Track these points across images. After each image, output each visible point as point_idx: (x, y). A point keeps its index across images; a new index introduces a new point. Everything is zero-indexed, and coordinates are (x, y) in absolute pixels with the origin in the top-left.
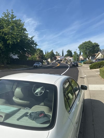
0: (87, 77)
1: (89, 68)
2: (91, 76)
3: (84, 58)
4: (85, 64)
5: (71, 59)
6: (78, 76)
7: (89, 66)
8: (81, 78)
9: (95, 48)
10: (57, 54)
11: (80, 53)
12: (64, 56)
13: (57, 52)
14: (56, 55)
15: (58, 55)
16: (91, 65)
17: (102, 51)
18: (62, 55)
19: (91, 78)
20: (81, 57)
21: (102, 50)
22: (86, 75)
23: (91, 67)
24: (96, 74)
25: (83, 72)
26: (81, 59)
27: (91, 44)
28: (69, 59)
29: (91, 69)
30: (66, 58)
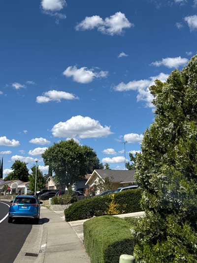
0: (48, 251)
1: (64, 217)
3: (57, 186)
4: (56, 204)
5: (24, 188)
6: (22, 247)
7: (63, 212)
8: (27, 254)
9: (86, 162)
16: (70, 208)
17: (105, 167)
19: (58, 254)
20: (51, 184)
21: (103, 165)
22: (44, 245)
23: (68, 215)
24: (77, 238)
25: (42, 231)
26: (50, 187)
27: (76, 148)
28: (19, 187)
29: (67, 221)
30: (9, 185)
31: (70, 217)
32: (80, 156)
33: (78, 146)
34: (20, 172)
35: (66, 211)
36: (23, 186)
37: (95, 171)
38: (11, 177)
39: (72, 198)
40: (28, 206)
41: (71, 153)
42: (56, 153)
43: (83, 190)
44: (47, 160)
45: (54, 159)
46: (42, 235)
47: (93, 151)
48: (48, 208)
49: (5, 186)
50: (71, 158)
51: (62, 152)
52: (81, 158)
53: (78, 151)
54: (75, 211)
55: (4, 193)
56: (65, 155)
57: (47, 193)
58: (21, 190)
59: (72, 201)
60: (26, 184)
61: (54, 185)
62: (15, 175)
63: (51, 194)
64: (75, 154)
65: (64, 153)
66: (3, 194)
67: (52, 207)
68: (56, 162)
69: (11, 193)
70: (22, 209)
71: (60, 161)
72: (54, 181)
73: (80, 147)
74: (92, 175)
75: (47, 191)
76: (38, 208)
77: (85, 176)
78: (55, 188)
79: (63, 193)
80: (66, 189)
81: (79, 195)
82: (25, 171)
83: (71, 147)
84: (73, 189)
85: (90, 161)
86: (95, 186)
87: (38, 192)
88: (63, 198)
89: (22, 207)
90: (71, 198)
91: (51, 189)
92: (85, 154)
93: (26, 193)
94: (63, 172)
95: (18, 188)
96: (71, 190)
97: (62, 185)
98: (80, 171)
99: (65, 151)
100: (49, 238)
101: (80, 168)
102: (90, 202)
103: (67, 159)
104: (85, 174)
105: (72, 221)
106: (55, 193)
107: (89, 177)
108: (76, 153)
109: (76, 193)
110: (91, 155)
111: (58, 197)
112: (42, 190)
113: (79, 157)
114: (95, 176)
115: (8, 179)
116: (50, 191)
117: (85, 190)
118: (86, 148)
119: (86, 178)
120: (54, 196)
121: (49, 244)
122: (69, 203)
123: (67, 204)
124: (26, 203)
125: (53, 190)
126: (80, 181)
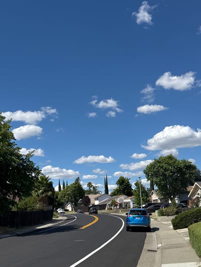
0: (163, 248)
1: (172, 227)
2: (170, 247)
3: (161, 199)
4: (162, 215)
5: (129, 202)
6: (143, 245)
7: (171, 222)
8: (148, 250)
9: (186, 175)
10: (92, 189)
11: (152, 185)
12: (109, 193)
13: (90, 185)
14: (90, 192)
15: (95, 191)
16: (176, 218)
18: (103, 193)
19: (172, 250)
20: (154, 197)
22: (160, 245)
23: (175, 224)
24: (185, 240)
25: (156, 237)
26: (154, 200)
27: (175, 162)
28: (124, 201)
29: (175, 229)
30: (115, 199)
31: (176, 226)
32: (180, 170)
33: (176, 160)
34: (124, 187)
35: (173, 221)
36: (128, 200)
37: (196, 183)
38: (116, 193)
39: (177, 210)
40: (141, 217)
41: (170, 167)
42: (157, 169)
43: (186, 202)
44: (149, 176)
45: (156, 174)
46: (156, 240)
47: (192, 164)
48: (156, 219)
49: (113, 201)
50: (172, 172)
51: (162, 167)
52: (181, 172)
53: (177, 166)
54: (181, 220)
55: (113, 207)
56: (166, 170)
57: (152, 206)
58: (127, 204)
59: (177, 213)
60: (131, 199)
61: (157, 198)
62: (121, 190)
63: (156, 207)
64: (174, 168)
65: (164, 168)
66: (112, 209)
67: (160, 218)
68: (157, 177)
69: (118, 207)
70: (136, 220)
71: (161, 176)
72: (157, 194)
73: (179, 161)
74: (193, 187)
75: (152, 204)
76: (149, 219)
77: (187, 188)
78: (159, 201)
79: (167, 205)
80: (170, 202)
81: (183, 207)
82: (129, 186)
83: (170, 162)
84: (177, 201)
85: (190, 174)
86: (198, 198)
87: (144, 206)
88: (169, 210)
89: (137, 218)
90: (175, 210)
91: (155, 202)
92: (184, 167)
93: (132, 207)
94: (165, 186)
95: (124, 203)
96: (175, 203)
97: (165, 198)
98: (181, 184)
99: (165, 166)
100: (162, 241)
101: (181, 181)
102: (193, 213)
103: (167, 173)
104: (187, 186)
105: (179, 229)
106: (160, 206)
107: (191, 189)
108: (176, 167)
109: (180, 205)
110: (190, 168)
111: (164, 209)
112: (147, 204)
113: (178, 170)
114: (197, 188)
115: (114, 194)
116: (155, 204)
117: (189, 202)
118: (184, 161)
119: (188, 190)
120: (159, 208)
121: (163, 244)
122: (174, 214)
123: (173, 215)
124: (138, 214)
125: (158, 203)
126: (182, 193)
